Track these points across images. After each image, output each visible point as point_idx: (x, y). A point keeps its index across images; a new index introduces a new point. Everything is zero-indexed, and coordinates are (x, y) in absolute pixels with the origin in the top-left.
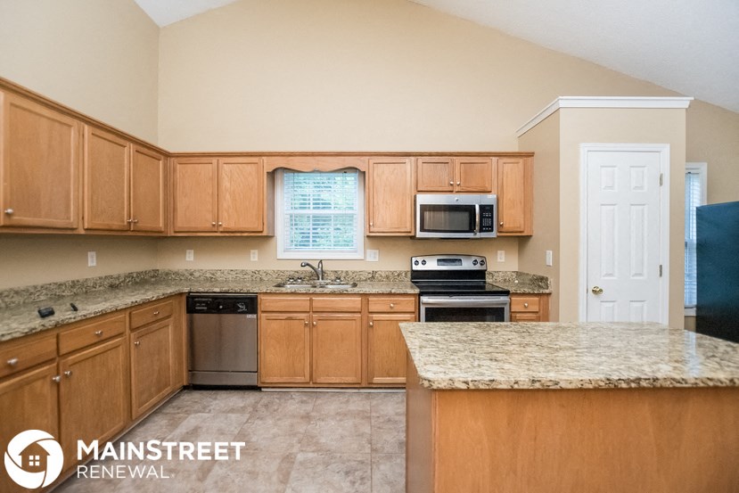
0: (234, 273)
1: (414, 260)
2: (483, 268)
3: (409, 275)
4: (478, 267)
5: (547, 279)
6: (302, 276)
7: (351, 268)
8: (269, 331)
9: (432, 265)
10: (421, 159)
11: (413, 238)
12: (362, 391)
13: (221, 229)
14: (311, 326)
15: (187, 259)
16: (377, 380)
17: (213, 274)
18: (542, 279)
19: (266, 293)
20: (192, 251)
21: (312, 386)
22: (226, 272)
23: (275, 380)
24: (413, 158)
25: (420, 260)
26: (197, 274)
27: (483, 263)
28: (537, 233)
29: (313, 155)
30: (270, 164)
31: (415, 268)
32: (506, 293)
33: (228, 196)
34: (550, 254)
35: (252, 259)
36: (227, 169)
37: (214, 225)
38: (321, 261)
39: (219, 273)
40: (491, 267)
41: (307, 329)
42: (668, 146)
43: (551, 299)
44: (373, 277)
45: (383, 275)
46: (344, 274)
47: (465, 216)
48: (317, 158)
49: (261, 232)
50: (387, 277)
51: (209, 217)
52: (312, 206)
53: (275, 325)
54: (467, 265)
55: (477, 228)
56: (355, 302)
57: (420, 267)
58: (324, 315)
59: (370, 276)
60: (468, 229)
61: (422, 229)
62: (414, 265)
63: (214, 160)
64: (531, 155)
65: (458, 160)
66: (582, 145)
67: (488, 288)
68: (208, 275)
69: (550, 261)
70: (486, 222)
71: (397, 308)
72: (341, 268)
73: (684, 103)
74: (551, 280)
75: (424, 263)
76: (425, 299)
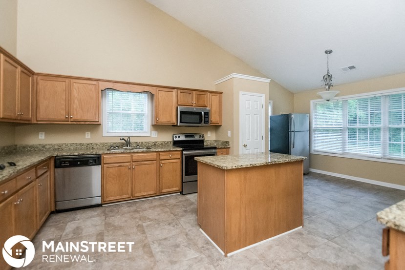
0: (75, 145)
1: (174, 136)
2: (203, 139)
3: (172, 143)
4: (201, 139)
5: (229, 142)
6: (118, 145)
7: (144, 140)
8: (108, 173)
9: (182, 138)
10: (179, 91)
11: (176, 126)
12: (156, 197)
13: (72, 120)
14: (131, 169)
15: (40, 138)
16: (164, 191)
17: (60, 146)
18: (227, 142)
19: (107, 154)
20: (44, 133)
21: (133, 198)
22: (69, 145)
23: (112, 198)
24: (176, 90)
25: (177, 136)
26: (47, 147)
27: (203, 137)
28: (224, 124)
29: (128, 83)
30: (103, 86)
31: (175, 139)
32: (215, 148)
33: (76, 101)
34: (229, 132)
35: (86, 137)
36: (76, 85)
37: (66, 117)
38: (129, 137)
39: (64, 146)
40: (206, 139)
41: (129, 171)
42: (264, 95)
43: (230, 150)
44: (155, 144)
45: (160, 143)
46: (140, 144)
47: (198, 117)
48: (130, 85)
49: (98, 122)
50: (162, 144)
51: (63, 112)
52: (121, 109)
53: (111, 170)
54: (197, 138)
55: (203, 122)
56: (153, 156)
57: (177, 139)
58: (139, 163)
59: (154, 144)
60: (199, 122)
61: (181, 122)
62: (174, 138)
63: (67, 80)
64: (221, 93)
65: (194, 92)
66: (240, 92)
67: (205, 147)
68: (56, 147)
69: (229, 135)
70: (206, 120)
71: (173, 157)
72: (139, 140)
73: (268, 81)
74: (230, 143)
75: (179, 137)
76: (184, 152)
